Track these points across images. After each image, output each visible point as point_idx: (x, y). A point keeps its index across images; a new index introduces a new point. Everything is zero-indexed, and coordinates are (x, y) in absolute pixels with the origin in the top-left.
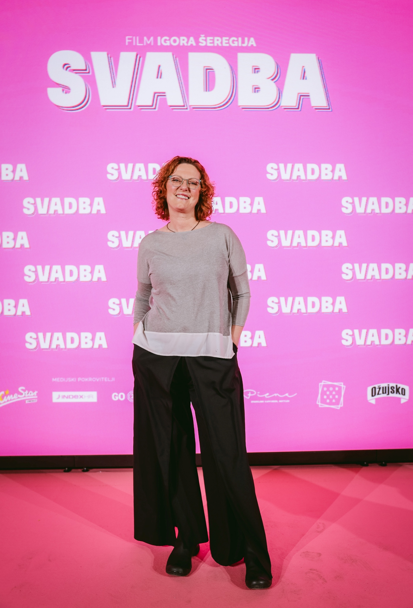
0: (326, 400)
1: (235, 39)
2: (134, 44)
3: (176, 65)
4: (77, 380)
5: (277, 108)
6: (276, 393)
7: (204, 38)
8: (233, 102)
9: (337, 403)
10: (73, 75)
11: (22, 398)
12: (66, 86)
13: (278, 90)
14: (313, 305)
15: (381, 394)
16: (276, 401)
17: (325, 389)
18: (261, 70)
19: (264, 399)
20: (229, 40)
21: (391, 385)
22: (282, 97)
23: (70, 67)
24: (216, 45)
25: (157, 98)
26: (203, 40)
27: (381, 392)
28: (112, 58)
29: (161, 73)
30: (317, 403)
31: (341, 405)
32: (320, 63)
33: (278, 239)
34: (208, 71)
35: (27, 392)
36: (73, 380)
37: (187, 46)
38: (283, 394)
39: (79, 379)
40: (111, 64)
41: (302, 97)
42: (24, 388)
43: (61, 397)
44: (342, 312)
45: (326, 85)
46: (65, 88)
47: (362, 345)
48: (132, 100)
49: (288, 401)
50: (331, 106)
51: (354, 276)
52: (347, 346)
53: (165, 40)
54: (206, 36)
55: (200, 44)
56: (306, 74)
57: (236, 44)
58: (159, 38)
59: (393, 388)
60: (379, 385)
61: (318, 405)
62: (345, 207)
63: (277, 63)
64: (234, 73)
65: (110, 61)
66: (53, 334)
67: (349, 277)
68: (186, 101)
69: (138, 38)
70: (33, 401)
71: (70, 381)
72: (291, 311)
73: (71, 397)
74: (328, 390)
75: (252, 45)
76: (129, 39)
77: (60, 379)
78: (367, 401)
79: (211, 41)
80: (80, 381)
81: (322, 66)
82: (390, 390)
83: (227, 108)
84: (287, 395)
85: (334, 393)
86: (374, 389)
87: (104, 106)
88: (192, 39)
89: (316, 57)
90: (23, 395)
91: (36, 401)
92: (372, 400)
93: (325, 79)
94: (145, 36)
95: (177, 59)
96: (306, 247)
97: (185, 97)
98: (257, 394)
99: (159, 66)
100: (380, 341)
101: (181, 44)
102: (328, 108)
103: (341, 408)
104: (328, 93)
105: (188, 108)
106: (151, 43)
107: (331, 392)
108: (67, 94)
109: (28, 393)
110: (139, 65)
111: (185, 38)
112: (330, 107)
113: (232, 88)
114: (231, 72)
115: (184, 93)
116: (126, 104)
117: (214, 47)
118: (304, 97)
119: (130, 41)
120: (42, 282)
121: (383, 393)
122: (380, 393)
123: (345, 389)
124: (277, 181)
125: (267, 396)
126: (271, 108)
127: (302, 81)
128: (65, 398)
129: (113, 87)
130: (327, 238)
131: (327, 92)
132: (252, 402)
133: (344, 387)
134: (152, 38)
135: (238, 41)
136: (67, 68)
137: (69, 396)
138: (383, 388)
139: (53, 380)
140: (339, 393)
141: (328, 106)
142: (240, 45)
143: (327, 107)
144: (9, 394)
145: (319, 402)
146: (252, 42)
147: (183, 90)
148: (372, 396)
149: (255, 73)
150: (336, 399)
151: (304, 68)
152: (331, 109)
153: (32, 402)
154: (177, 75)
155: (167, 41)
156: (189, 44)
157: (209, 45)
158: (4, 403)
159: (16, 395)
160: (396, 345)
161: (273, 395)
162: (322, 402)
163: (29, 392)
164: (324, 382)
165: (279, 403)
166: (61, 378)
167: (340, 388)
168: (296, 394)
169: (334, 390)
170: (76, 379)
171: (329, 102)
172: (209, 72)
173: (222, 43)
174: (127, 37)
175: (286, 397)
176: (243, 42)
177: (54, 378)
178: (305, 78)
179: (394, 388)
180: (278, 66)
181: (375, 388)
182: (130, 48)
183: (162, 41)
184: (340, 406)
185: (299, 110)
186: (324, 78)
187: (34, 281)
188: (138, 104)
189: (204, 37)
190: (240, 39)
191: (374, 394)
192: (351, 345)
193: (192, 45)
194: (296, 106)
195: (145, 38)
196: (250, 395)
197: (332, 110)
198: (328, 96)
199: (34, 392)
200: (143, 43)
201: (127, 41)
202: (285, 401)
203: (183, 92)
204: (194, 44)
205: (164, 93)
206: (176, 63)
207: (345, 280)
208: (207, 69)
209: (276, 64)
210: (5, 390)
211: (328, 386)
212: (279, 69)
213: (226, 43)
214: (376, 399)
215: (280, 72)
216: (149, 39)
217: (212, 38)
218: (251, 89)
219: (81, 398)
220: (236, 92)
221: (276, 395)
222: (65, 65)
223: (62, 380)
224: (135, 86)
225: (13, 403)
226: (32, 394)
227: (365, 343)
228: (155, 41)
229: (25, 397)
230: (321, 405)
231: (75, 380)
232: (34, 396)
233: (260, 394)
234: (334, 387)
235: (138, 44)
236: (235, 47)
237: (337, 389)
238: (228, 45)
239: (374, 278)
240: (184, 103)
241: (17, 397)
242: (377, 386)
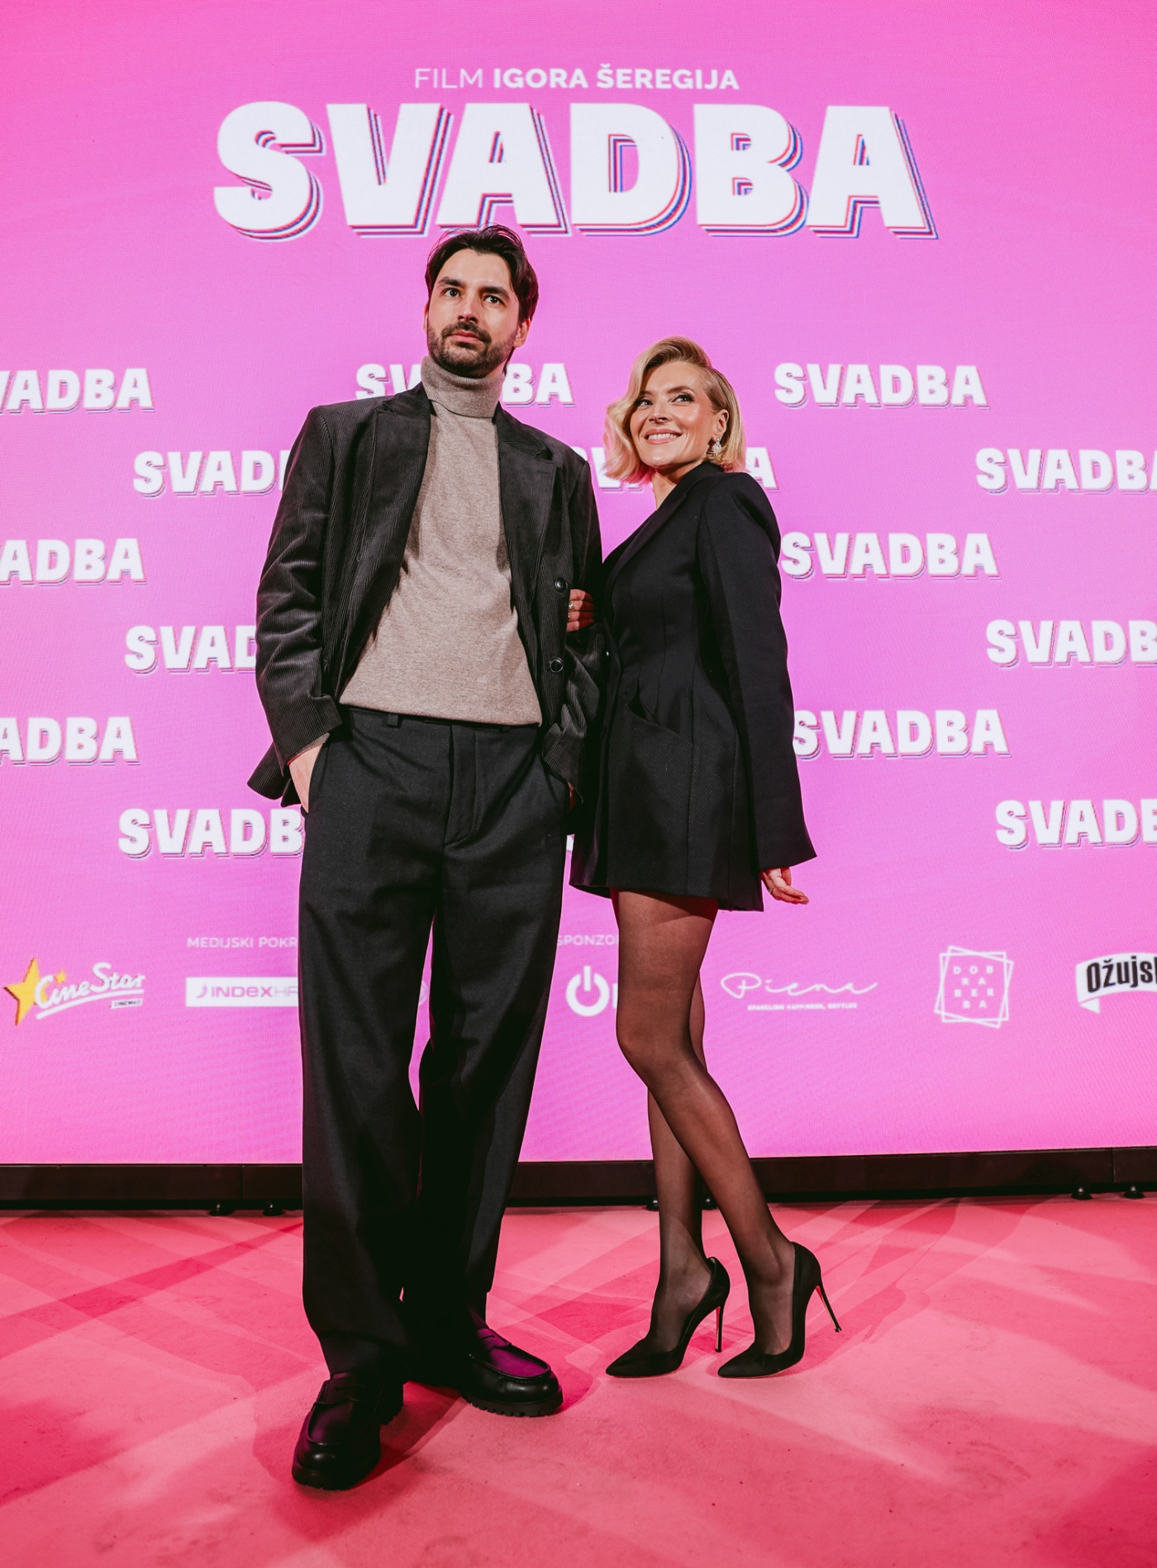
0: (960, 1000)
1: (688, 73)
2: (435, 85)
3: (540, 132)
4: (256, 944)
5: (796, 231)
6: (819, 983)
7: (610, 72)
8: (684, 215)
9: (993, 1011)
10: (280, 156)
11: (101, 993)
12: (261, 183)
13: (798, 188)
14: (914, 734)
15: (1113, 984)
16: (820, 1006)
17: (957, 970)
18: (753, 142)
19: (783, 998)
20: (671, 76)
21: (1142, 957)
22: (808, 206)
23: (273, 138)
24: (638, 86)
25: (490, 206)
26: (606, 75)
27: (1114, 978)
28: (379, 118)
29: (502, 150)
30: (936, 1011)
31: (1004, 1015)
32: (902, 128)
33: (810, 555)
34: (619, 144)
35: (115, 977)
36: (244, 943)
37: (566, 89)
38: (840, 987)
39: (263, 941)
40: (377, 130)
41: (859, 206)
42: (108, 966)
43: (209, 992)
44: (993, 750)
45: (920, 177)
46: (258, 187)
47: (1051, 845)
48: (427, 211)
49: (853, 1006)
50: (934, 226)
51: (1019, 654)
52: (1012, 847)
53: (512, 78)
54: (614, 68)
55: (600, 85)
56: (867, 154)
57: (689, 84)
58: (497, 72)
59: (1146, 967)
60: (1107, 958)
61: (938, 1017)
62: (986, 474)
63: (793, 129)
64: (685, 151)
65: (374, 123)
66: (195, 815)
67: (1008, 656)
68: (563, 215)
69: (444, 72)
70: (130, 1003)
71: (237, 945)
72: (852, 750)
73: (238, 992)
74: (965, 973)
75: (730, 87)
76: (422, 74)
77: (208, 941)
78: (1077, 1004)
79: (628, 78)
80: (265, 947)
81: (906, 133)
82: (1140, 973)
83: (668, 230)
84: (849, 986)
85: (982, 981)
86: (1093, 969)
87: (354, 227)
88: (578, 72)
89: (891, 115)
90: (106, 986)
91: (139, 1003)
92: (1091, 1002)
93: (915, 164)
94: (463, 67)
95: (542, 118)
96: (887, 576)
97: (560, 204)
98: (764, 984)
99: (497, 135)
100: (1102, 833)
101: (553, 85)
102: (927, 230)
103: (1004, 1023)
104: (925, 197)
105: (569, 230)
106: (477, 81)
107: (974, 980)
108: (263, 200)
109: (119, 981)
110: (445, 131)
111: (564, 74)
112: (933, 228)
113: (681, 183)
114: (679, 146)
115: (558, 196)
116: (411, 222)
117: (634, 90)
118: (863, 207)
119: (426, 78)
120: (172, 670)
121: (1120, 981)
122: (1111, 981)
123: (1011, 968)
124: (803, 406)
125: (793, 991)
126: (782, 229)
127: (857, 166)
128: (221, 993)
129: (380, 183)
130: (943, 554)
131: (923, 195)
132: (751, 1008)
133: (1008, 965)
134: (479, 72)
135: (693, 76)
136: (267, 141)
137: (233, 989)
138: (1119, 965)
139: (190, 942)
140: (996, 980)
141: (927, 226)
142: (699, 86)
143: (924, 228)
144: (66, 984)
145: (940, 1008)
146: (730, 79)
147: (556, 188)
148: (1091, 989)
149: (738, 148)
150: (988, 999)
151: (861, 138)
152: (934, 233)
153: (128, 1005)
154: (542, 154)
155: (516, 79)
156: (572, 85)
157: (620, 85)
158: (49, 1008)
159: (84, 986)
160: (1148, 843)
161: (810, 989)
162: (948, 1009)
163: (121, 977)
164: (953, 951)
165: (828, 1011)
166: (212, 939)
167: (998, 966)
168: (875, 985)
169: (982, 972)
170: (252, 940)
171: (929, 218)
172: (621, 147)
173: (653, 81)
174: (418, 71)
175: (848, 992)
176: (707, 79)
177: (193, 940)
178: (865, 161)
179: (1150, 967)
180: (797, 133)
181: (1096, 965)
182: (425, 94)
183: (506, 78)
184: (1000, 1020)
185: (855, 234)
186: (912, 161)
187: (151, 668)
188: (440, 221)
189: (610, 68)
190: (699, 73)
191: (1094, 986)
192: (1021, 845)
193: (579, 86)
194: (845, 226)
195: (463, 72)
196: (744, 987)
197: (937, 234)
198: (925, 203)
199: (136, 977)
200: (458, 84)
201: (418, 78)
202: (844, 1005)
203: (557, 192)
204: (585, 85)
205: (510, 195)
206: (539, 128)
207: (997, 664)
208: (616, 141)
209: (791, 130)
210: (54, 972)
211: (965, 962)
212: (799, 141)
213: (664, 82)
214: (1103, 999)
215: (802, 148)
216: (471, 74)
217: (629, 71)
218: (728, 187)
219: (266, 996)
220: (690, 192)
221: (817, 987)
222: (263, 133)
223: (217, 942)
224: (434, 181)
225: (74, 1008)
226: (130, 984)
227: (1061, 838)
228: (489, 77)
229: (109, 990)
230: (947, 1017)
231: (252, 945)
232: (134, 988)
233: (773, 986)
234: (982, 963)
235: (444, 86)
236: (687, 90)
237: (990, 970)
238: (668, 86)
239: (1076, 660)
240: (558, 218)
241: (87, 992)
242: (1101, 961)
